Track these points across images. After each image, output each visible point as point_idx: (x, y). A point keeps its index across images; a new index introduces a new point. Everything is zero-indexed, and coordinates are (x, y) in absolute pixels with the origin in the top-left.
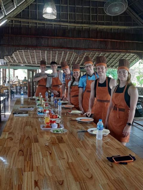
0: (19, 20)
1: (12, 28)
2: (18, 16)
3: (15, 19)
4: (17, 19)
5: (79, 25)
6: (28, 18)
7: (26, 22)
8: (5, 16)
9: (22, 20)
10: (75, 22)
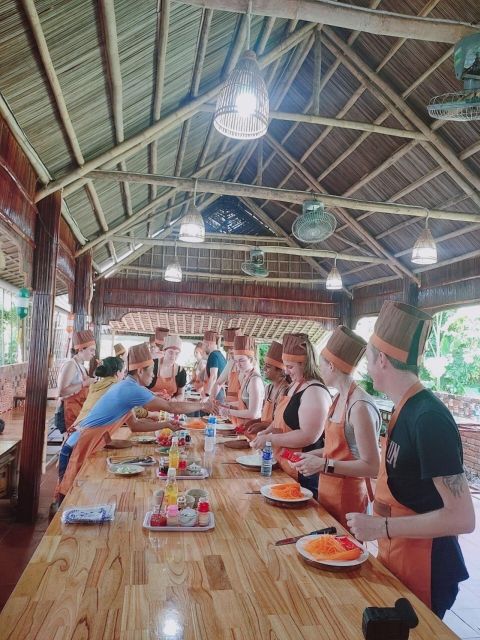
0: (136, 269)
1: (125, 281)
2: (135, 263)
3: (130, 268)
4: (133, 268)
5: (227, 277)
6: (149, 267)
7: (146, 272)
8: (116, 264)
9: (140, 269)
10: (220, 273)
